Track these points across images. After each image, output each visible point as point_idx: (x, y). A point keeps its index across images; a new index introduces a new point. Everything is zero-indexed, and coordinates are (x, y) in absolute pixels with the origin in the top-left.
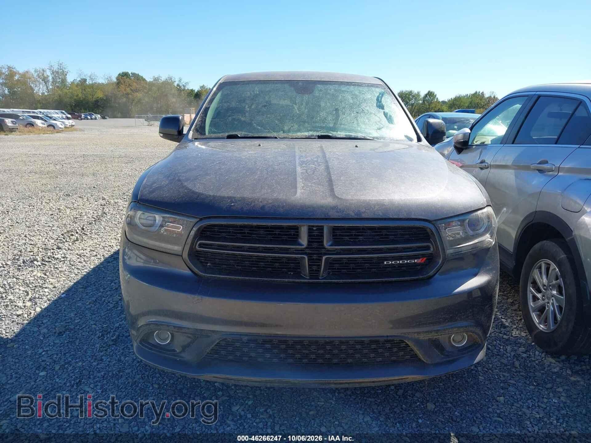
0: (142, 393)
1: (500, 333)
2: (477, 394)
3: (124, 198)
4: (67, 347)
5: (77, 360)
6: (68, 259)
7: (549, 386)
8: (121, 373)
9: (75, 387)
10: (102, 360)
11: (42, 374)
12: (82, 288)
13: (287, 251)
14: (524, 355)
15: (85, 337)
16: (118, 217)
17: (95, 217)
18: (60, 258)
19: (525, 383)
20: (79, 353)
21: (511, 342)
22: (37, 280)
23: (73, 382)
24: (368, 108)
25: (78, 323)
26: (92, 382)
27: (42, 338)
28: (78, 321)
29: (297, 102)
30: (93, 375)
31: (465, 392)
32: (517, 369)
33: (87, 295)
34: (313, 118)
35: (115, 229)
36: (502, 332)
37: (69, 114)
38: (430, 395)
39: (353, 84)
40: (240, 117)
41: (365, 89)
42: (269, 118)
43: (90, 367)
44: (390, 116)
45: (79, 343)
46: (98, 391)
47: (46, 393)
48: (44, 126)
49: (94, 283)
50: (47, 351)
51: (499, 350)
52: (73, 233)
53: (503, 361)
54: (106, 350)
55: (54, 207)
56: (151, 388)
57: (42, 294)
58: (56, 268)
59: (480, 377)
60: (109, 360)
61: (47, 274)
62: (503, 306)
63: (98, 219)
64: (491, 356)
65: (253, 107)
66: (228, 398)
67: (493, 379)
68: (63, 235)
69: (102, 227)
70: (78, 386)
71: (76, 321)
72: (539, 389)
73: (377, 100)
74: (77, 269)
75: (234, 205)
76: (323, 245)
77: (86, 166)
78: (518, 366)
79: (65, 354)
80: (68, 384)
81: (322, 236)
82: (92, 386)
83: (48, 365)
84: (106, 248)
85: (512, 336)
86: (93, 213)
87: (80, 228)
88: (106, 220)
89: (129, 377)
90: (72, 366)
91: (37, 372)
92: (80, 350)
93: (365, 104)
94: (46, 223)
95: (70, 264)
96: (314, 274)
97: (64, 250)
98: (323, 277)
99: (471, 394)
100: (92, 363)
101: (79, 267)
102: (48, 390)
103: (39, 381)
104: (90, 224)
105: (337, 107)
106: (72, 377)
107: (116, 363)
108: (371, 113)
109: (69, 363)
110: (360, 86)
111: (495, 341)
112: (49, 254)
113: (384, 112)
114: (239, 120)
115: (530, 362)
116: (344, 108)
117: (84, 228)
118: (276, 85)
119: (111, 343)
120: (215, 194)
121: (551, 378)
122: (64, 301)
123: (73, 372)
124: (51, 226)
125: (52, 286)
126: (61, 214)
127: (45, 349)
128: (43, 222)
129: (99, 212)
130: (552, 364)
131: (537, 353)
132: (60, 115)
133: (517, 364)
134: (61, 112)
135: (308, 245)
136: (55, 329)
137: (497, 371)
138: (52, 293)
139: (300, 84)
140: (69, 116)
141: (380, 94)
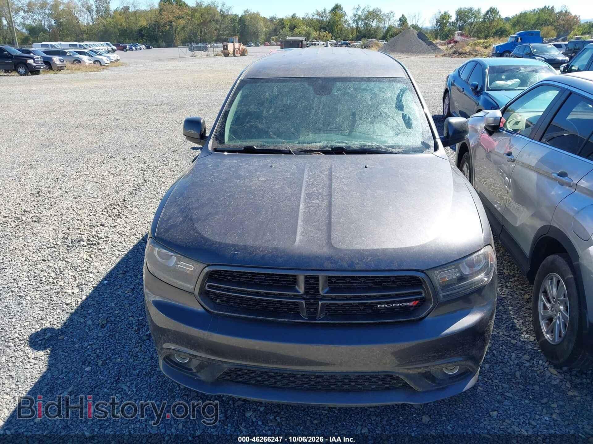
0: (170, 393)
1: (509, 336)
2: (472, 407)
3: (164, 161)
4: (108, 342)
5: (117, 356)
6: (110, 239)
7: (545, 400)
8: (153, 372)
9: (114, 385)
10: (137, 356)
11: (88, 369)
12: (122, 273)
13: (286, 296)
14: (528, 364)
15: (123, 330)
16: (157, 185)
17: (136, 186)
18: (103, 237)
19: (522, 396)
20: (118, 347)
21: (518, 348)
22: (83, 263)
23: (112, 380)
24: (386, 110)
25: (118, 314)
26: (128, 380)
27: (88, 331)
28: (118, 312)
29: (314, 105)
30: (129, 372)
31: (461, 405)
32: (517, 381)
33: (126, 282)
34: (328, 125)
35: (154, 200)
36: (511, 336)
37: (114, 45)
38: (427, 407)
39: (374, 79)
40: (258, 124)
41: (386, 85)
42: (286, 124)
43: (127, 364)
44: (409, 118)
45: (119, 337)
46: (134, 389)
47: (91, 389)
48: (90, 62)
49: (133, 268)
50: (92, 344)
51: (504, 357)
52: (115, 206)
53: (505, 369)
54: (141, 346)
55: (99, 173)
56: (178, 389)
57: (87, 279)
58: (100, 249)
59: (479, 388)
60: (143, 356)
61: (92, 256)
62: (518, 303)
63: (138, 189)
64: (495, 363)
65: (271, 112)
66: (243, 403)
67: (491, 390)
68: (106, 208)
69: (142, 198)
70: (117, 384)
71: (116, 312)
72: (534, 404)
73: (398, 98)
74: (118, 250)
75: (237, 254)
76: (318, 292)
77: (129, 116)
78: (518, 376)
79: (106, 349)
80: (109, 382)
81: (318, 284)
82: (128, 384)
83: (92, 360)
84: (145, 225)
85: (520, 341)
86: (134, 180)
87: (121, 200)
88: (146, 189)
89: (160, 375)
90: (112, 362)
91: (83, 366)
92: (119, 345)
93: (384, 105)
94: (91, 193)
95: (112, 245)
96: (312, 315)
97: (107, 228)
98: (320, 318)
99: (466, 406)
100: (129, 359)
101: (120, 249)
102: (92, 386)
103: (85, 377)
104: (131, 194)
105: (354, 111)
106: (112, 374)
107: (149, 360)
108: (389, 117)
109: (110, 359)
110: (381, 81)
111: (502, 346)
112: (93, 233)
113: (403, 114)
114: (257, 127)
115: (532, 372)
116: (361, 111)
117: (126, 199)
118: (296, 84)
119: (145, 338)
120: (221, 241)
121: (549, 391)
122: (106, 289)
123: (113, 369)
124: (96, 196)
125: (96, 271)
126: (104, 181)
127: (90, 343)
128: (88, 191)
129: (139, 179)
130: (553, 376)
131: (541, 362)
132: (106, 48)
133: (518, 374)
134: (107, 44)
135: (305, 291)
136: (98, 320)
137: (497, 381)
138: (96, 278)
139: (320, 82)
140: (115, 48)
141: (401, 90)
